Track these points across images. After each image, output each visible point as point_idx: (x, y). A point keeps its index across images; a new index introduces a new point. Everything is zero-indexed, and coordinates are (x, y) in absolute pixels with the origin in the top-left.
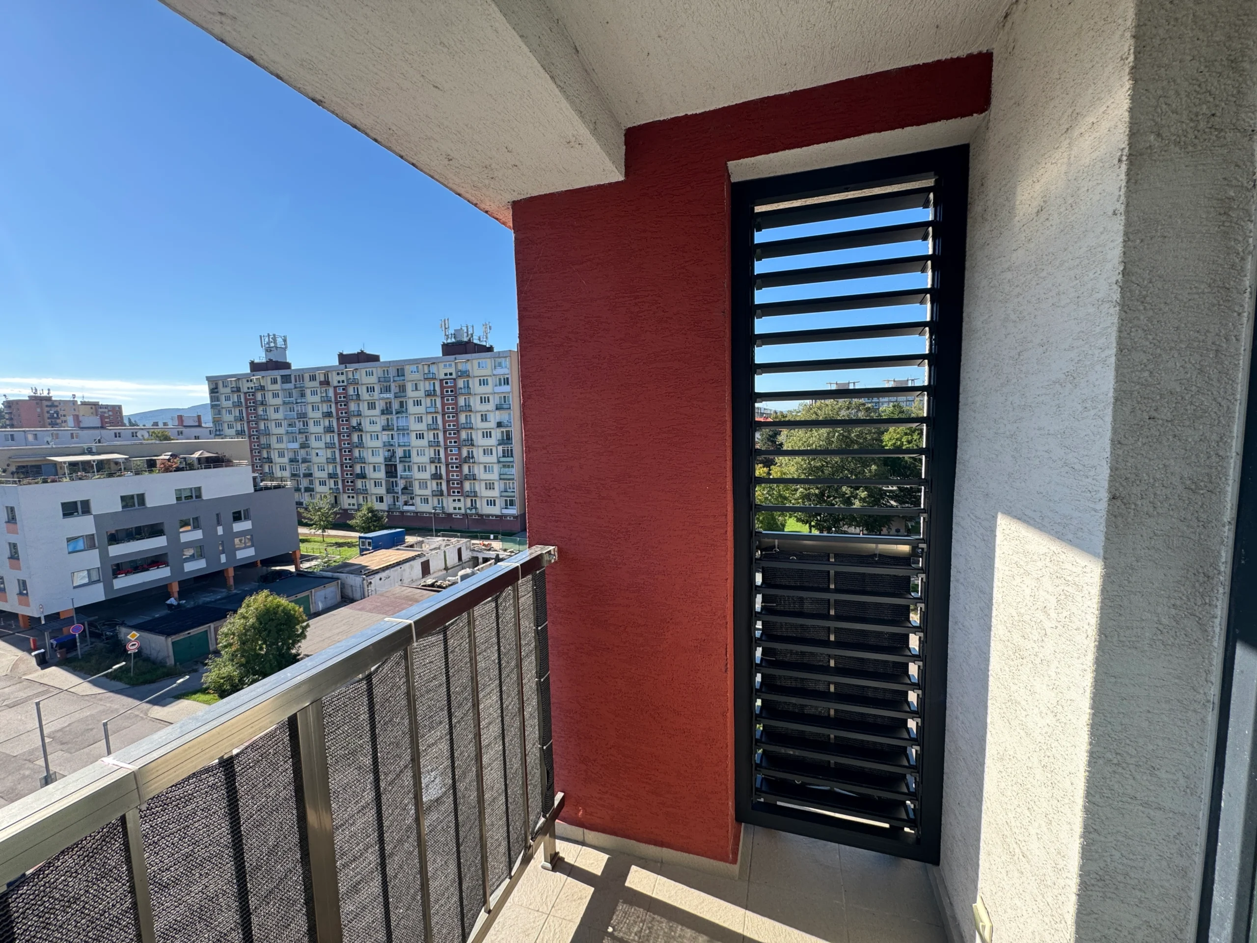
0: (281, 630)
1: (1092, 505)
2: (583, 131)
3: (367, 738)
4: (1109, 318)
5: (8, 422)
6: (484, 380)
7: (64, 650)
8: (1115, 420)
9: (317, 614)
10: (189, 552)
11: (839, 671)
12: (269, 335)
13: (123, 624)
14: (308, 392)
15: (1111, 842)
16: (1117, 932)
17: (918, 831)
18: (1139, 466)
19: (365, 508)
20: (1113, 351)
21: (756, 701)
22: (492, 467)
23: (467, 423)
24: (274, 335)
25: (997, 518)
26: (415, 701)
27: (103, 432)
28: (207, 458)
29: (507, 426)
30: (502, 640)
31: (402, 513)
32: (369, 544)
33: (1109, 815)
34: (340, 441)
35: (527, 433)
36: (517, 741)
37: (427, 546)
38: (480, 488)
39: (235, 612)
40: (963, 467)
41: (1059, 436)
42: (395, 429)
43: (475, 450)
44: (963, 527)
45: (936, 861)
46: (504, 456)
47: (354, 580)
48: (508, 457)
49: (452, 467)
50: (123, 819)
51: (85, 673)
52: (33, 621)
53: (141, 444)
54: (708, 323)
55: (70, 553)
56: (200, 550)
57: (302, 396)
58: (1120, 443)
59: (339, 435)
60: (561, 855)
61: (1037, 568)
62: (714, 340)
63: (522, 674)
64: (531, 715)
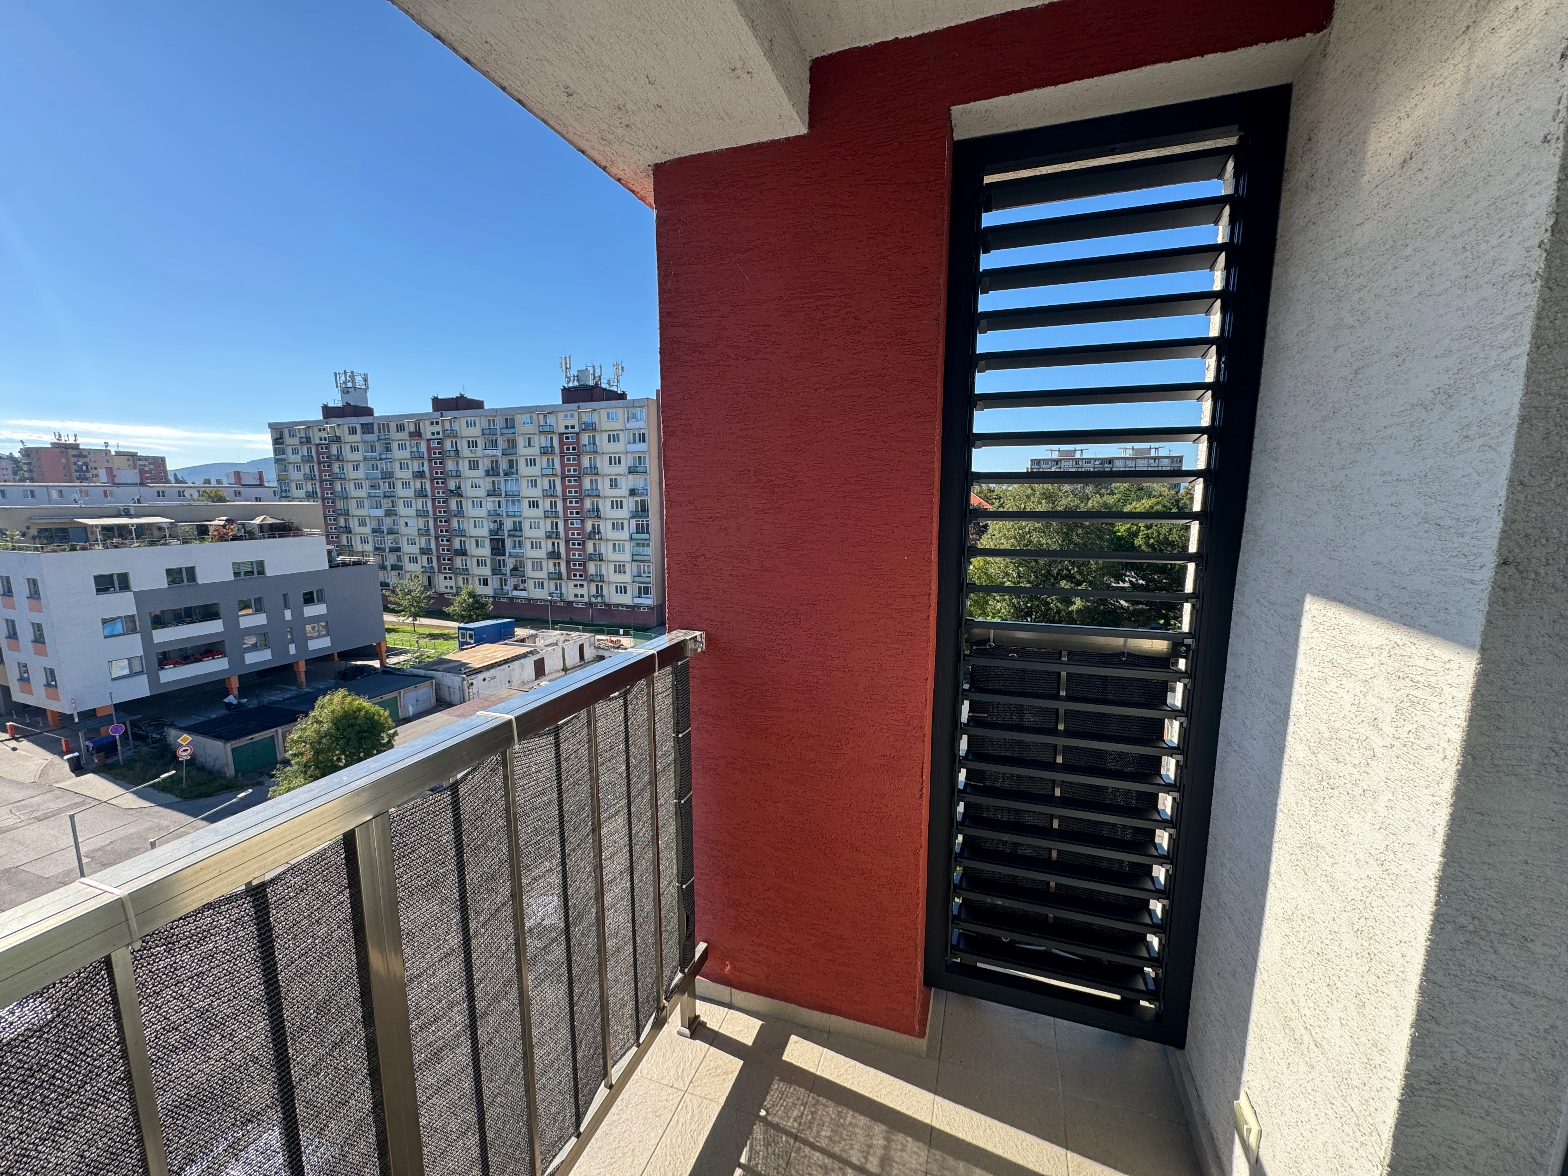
0: (362, 738)
1: (1468, 575)
2: (754, 51)
3: (452, 866)
4: (1523, 299)
5: (26, 475)
6: (614, 435)
7: (102, 754)
8: (1517, 450)
9: (407, 720)
10: (250, 641)
11: (1065, 802)
12: (345, 373)
13: (172, 725)
14: (395, 446)
15: (1454, 1034)
16: (1453, 1152)
17: (1160, 1006)
18: (1548, 518)
19: (464, 592)
20: (1525, 347)
21: (957, 838)
22: (623, 545)
23: (592, 489)
24: (352, 372)
25: (1304, 601)
26: (516, 820)
27: (143, 489)
28: (271, 525)
29: (642, 494)
30: (632, 749)
31: (511, 599)
32: (471, 636)
33: (1455, 1000)
34: (434, 508)
35: (669, 482)
36: (649, 878)
37: (542, 641)
38: (608, 571)
39: (307, 715)
40: (1253, 538)
41: (1417, 481)
42: (503, 495)
43: (602, 524)
44: (1248, 617)
45: (1179, 1042)
46: (638, 532)
47: (452, 681)
48: (643, 533)
49: (574, 544)
50: (108, 962)
51: (129, 783)
52: (64, 720)
53: (190, 505)
54: (915, 334)
55: (106, 637)
56: (264, 638)
57: (387, 451)
58: (1521, 483)
59: (433, 500)
60: (702, 1019)
61: (1365, 667)
62: (923, 358)
63: (656, 793)
64: (667, 845)
